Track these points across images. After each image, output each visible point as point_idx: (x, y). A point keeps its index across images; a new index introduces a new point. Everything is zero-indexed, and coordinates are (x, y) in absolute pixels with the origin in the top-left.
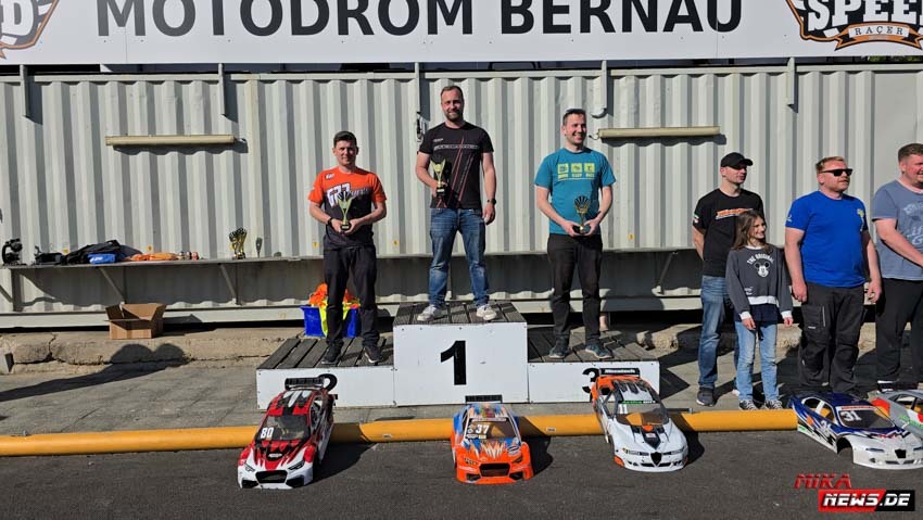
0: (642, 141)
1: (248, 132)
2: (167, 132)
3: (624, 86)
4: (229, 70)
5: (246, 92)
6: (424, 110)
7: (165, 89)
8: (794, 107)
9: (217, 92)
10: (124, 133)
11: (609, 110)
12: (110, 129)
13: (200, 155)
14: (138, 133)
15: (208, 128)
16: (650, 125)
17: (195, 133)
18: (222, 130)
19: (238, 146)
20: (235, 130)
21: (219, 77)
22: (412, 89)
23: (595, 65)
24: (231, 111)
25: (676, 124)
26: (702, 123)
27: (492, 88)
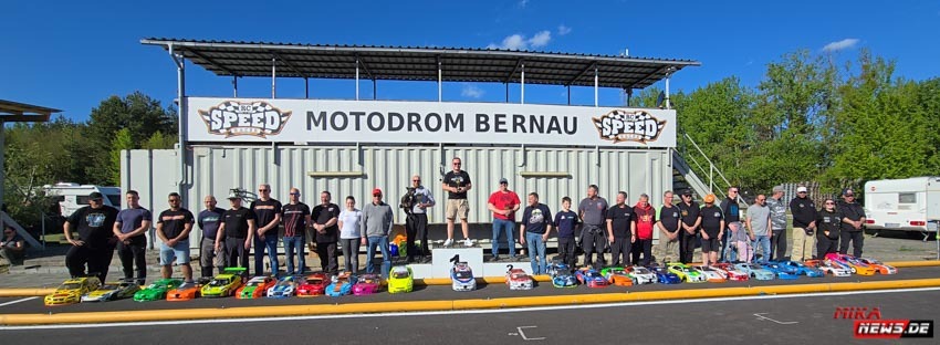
0: (538, 177)
1: (368, 170)
2: (333, 170)
3: (531, 154)
4: (361, 145)
5: (368, 153)
6: (443, 162)
7: (334, 152)
8: (599, 165)
9: (356, 153)
10: (315, 171)
11: (525, 164)
12: (309, 169)
13: (347, 180)
14: (321, 170)
15: (351, 169)
16: (542, 171)
17: (345, 170)
18: (357, 169)
19: (364, 176)
20: (363, 169)
21: (357, 147)
22: (438, 153)
23: (519, 146)
24: (361, 162)
25: (552, 171)
26: (563, 171)
27: (472, 153)
